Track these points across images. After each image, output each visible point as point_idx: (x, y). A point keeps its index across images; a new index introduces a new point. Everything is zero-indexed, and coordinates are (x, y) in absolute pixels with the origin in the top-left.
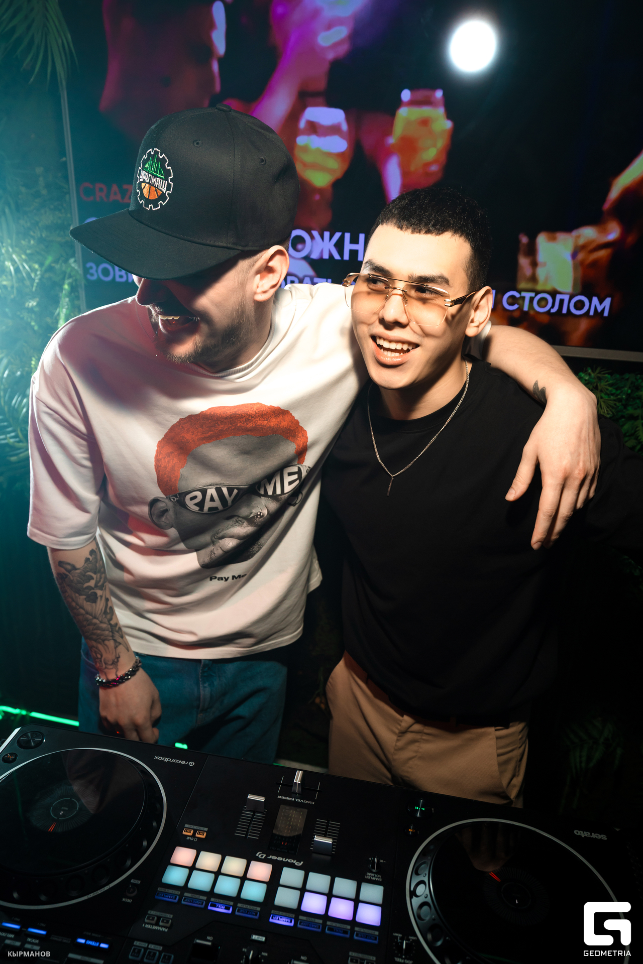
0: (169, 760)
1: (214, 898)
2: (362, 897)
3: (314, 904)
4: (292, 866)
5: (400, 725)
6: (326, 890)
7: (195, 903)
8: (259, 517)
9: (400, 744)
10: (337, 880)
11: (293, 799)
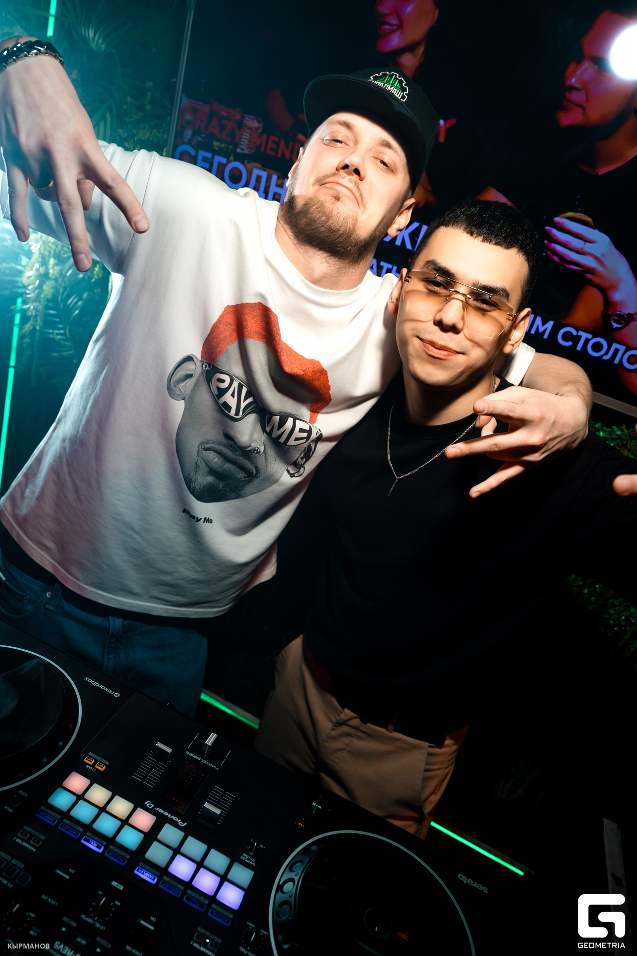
0: (97, 684)
1: (90, 832)
2: (230, 876)
3: (182, 868)
4: (175, 824)
5: (339, 716)
6: (198, 858)
7: (70, 832)
8: (256, 452)
9: (334, 733)
10: (213, 851)
11: (200, 759)
